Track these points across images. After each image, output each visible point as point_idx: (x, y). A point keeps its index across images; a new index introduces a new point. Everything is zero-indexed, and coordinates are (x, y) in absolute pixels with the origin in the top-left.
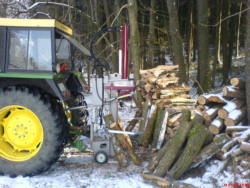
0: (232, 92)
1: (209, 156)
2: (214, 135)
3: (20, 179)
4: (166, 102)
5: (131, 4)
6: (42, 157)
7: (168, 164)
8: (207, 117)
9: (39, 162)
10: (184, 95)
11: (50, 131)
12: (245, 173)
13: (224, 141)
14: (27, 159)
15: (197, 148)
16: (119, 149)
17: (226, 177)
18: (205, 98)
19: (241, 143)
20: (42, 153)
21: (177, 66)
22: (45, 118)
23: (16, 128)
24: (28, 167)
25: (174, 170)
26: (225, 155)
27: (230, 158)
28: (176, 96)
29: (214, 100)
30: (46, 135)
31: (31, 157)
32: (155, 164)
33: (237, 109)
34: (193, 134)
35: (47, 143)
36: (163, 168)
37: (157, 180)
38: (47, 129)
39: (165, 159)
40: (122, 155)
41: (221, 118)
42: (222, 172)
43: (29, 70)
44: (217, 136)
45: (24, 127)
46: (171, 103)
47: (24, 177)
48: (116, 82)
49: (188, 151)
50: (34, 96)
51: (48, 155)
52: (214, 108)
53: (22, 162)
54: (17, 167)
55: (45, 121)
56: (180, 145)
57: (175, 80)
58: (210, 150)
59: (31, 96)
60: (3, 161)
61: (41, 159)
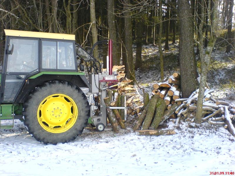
0: (174, 81)
1: (168, 117)
2: (167, 106)
3: (60, 145)
4: (123, 90)
5: (94, 22)
6: (77, 127)
7: (149, 123)
8: (161, 96)
9: (74, 132)
10: (130, 85)
11: (82, 109)
12: (193, 120)
13: (176, 107)
14: (66, 131)
15: (162, 113)
16: (115, 119)
17: (183, 124)
18: (158, 85)
19: (189, 106)
20: (77, 125)
21: (124, 66)
22: (80, 101)
23: (54, 110)
24: (67, 136)
25: (154, 126)
26: (179, 114)
27: (182, 115)
28: (125, 86)
29: (163, 86)
30: (80, 112)
31: (69, 129)
32: (139, 125)
33: (177, 90)
34: (158, 105)
35: (81, 118)
36: (147, 126)
37: (149, 131)
38: (81, 108)
39: (147, 120)
40: (116, 123)
41: (169, 96)
42: (179, 123)
43: (59, 70)
44: (169, 105)
45: (59, 109)
46: (125, 91)
47: (63, 143)
48: (106, 77)
49: (159, 115)
50: (72, 87)
51: (81, 126)
52: (164, 90)
53: (62, 133)
54: (59, 137)
55: (79, 103)
56: (153, 112)
57: (124, 75)
58: (169, 113)
59: (70, 87)
60: (49, 134)
61: (76, 129)
